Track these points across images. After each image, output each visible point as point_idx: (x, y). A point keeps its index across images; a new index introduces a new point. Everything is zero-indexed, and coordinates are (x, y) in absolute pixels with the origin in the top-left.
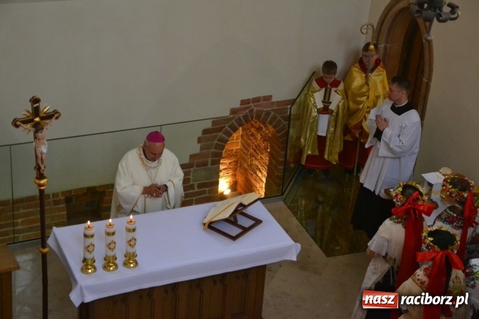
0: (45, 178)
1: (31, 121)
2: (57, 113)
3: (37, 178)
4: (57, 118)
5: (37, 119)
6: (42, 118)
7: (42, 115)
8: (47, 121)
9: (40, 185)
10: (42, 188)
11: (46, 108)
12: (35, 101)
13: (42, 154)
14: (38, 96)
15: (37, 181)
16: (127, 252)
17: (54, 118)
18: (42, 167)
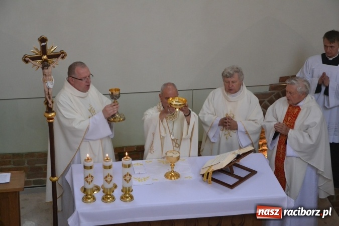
0: (53, 112)
1: (40, 58)
2: (63, 53)
3: (47, 112)
4: (63, 57)
5: (45, 57)
6: (50, 57)
7: (49, 53)
8: (54, 60)
9: (49, 119)
10: (51, 121)
11: (53, 48)
12: (43, 40)
13: (48, 89)
14: (45, 36)
15: (46, 114)
16: (123, 187)
17: (60, 57)
18: (50, 102)
